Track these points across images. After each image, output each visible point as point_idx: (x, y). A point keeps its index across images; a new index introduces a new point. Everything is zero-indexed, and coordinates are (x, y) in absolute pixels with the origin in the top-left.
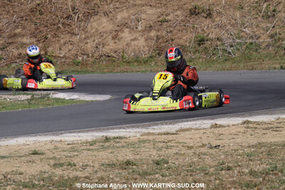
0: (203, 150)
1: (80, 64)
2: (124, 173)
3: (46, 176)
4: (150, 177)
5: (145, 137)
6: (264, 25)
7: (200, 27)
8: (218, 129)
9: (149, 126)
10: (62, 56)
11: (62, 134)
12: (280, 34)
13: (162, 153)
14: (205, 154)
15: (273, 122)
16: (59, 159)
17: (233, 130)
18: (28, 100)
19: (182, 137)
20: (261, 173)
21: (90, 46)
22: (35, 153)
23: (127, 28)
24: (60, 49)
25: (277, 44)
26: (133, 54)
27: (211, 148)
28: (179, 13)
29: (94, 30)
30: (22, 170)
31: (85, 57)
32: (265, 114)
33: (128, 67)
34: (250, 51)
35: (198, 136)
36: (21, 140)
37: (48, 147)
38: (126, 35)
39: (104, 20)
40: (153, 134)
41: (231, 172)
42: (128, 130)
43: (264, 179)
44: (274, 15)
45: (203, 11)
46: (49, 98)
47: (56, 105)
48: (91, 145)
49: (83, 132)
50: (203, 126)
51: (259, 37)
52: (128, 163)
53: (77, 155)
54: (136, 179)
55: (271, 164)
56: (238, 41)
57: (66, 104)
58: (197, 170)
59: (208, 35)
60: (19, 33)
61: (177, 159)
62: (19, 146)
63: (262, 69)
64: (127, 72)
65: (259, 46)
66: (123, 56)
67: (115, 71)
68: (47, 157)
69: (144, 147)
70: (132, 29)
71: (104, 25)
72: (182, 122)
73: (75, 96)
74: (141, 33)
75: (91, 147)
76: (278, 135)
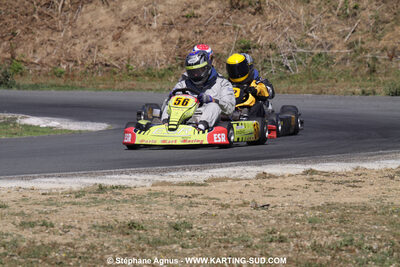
0: (244, 211)
1: (63, 76)
2: (126, 240)
3: (9, 240)
4: (164, 248)
5: (159, 189)
6: (339, 29)
7: (245, 28)
8: (268, 180)
9: (165, 171)
10: (36, 61)
11: (34, 178)
12: (363, 43)
13: (183, 212)
14: (247, 217)
15: (350, 173)
16: (29, 215)
17: (290, 183)
19: (213, 191)
20: (329, 247)
23: (136, 24)
24: (34, 51)
25: (359, 57)
26: (143, 63)
27: (256, 208)
28: (213, 5)
29: (85, 26)
31: (71, 65)
32: (339, 161)
33: (134, 83)
34: (318, 66)
35: (238, 189)
37: (12, 197)
38: (134, 35)
39: (102, 10)
40: (170, 184)
41: (284, 245)
42: (133, 177)
43: (333, 258)
44: (355, 14)
45: (250, 4)
46: (15, 123)
47: (25, 135)
48: (76, 197)
49: (66, 176)
50: (245, 175)
51: (332, 46)
52: (132, 225)
53: (56, 211)
54: (143, 250)
55: (344, 235)
56: (300, 50)
57: (41, 135)
58: (234, 239)
59: (256, 40)
61: (205, 223)
63: (335, 93)
64: (133, 89)
65: (330, 59)
66: (128, 66)
67: (116, 88)
68: (11, 211)
69: (156, 202)
70: (143, 26)
71: (101, 18)
72: (214, 167)
73: (55, 123)
74: (156, 33)
75: (77, 200)
76: (355, 194)
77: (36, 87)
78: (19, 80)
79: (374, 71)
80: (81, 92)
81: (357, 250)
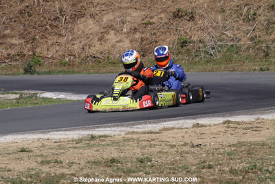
0: (185, 149)
1: (67, 65)
2: (109, 170)
3: (34, 173)
4: (134, 175)
5: (130, 136)
6: (244, 28)
7: (183, 30)
8: (200, 128)
9: (133, 125)
10: (49, 56)
11: (49, 132)
12: (260, 37)
13: (146, 151)
14: (187, 153)
15: (253, 122)
16: (46, 156)
17: (214, 130)
18: (16, 99)
19: (166, 136)
20: (241, 171)
21: (77, 47)
22: (23, 151)
23: (112, 30)
24: (48, 50)
25: (257, 47)
26: (118, 55)
27: (193, 146)
28: (162, 15)
29: (80, 33)
30: (10, 167)
31: (72, 58)
32: (246, 114)
33: (113, 68)
34: (231, 53)
35: (181, 135)
36: (10, 138)
37: (36, 145)
38: (112, 37)
39: (91, 22)
40: (137, 133)
41: (212, 170)
42: (113, 129)
43: (244, 178)
44: (254, 19)
45: (186, 14)
46: (37, 97)
47: (43, 104)
48: (77, 143)
49: (70, 130)
50: (185, 126)
51: (240, 40)
52: (113, 161)
53: (64, 153)
55: (250, 163)
56: (219, 43)
57: (53, 104)
58: (180, 168)
59: (191, 37)
60: (9, 34)
61: (160, 157)
62: (8, 143)
63: (243, 70)
64: (112, 72)
65: (239, 48)
66: (108, 57)
67: (101, 72)
68: (35, 154)
69: (128, 145)
70: (117, 31)
71: (90, 27)
72: (165, 121)
73: (62, 96)
74: (125, 35)
75: (77, 145)
76: (257, 135)
77: (50, 73)
78: (38, 69)
79: (268, 55)
80: (78, 75)
81: (259, 172)
